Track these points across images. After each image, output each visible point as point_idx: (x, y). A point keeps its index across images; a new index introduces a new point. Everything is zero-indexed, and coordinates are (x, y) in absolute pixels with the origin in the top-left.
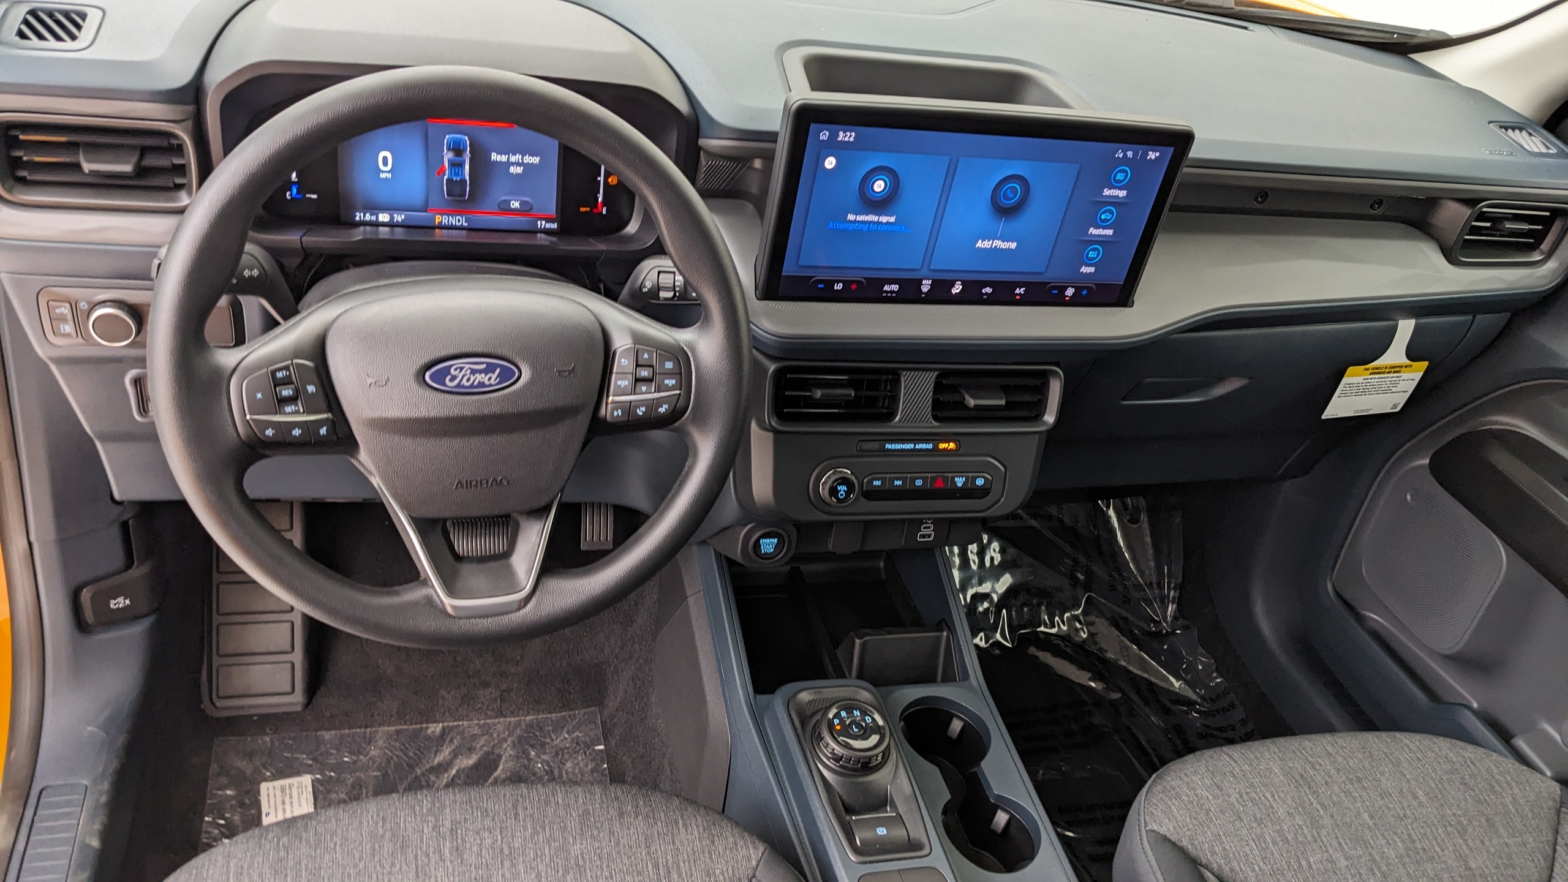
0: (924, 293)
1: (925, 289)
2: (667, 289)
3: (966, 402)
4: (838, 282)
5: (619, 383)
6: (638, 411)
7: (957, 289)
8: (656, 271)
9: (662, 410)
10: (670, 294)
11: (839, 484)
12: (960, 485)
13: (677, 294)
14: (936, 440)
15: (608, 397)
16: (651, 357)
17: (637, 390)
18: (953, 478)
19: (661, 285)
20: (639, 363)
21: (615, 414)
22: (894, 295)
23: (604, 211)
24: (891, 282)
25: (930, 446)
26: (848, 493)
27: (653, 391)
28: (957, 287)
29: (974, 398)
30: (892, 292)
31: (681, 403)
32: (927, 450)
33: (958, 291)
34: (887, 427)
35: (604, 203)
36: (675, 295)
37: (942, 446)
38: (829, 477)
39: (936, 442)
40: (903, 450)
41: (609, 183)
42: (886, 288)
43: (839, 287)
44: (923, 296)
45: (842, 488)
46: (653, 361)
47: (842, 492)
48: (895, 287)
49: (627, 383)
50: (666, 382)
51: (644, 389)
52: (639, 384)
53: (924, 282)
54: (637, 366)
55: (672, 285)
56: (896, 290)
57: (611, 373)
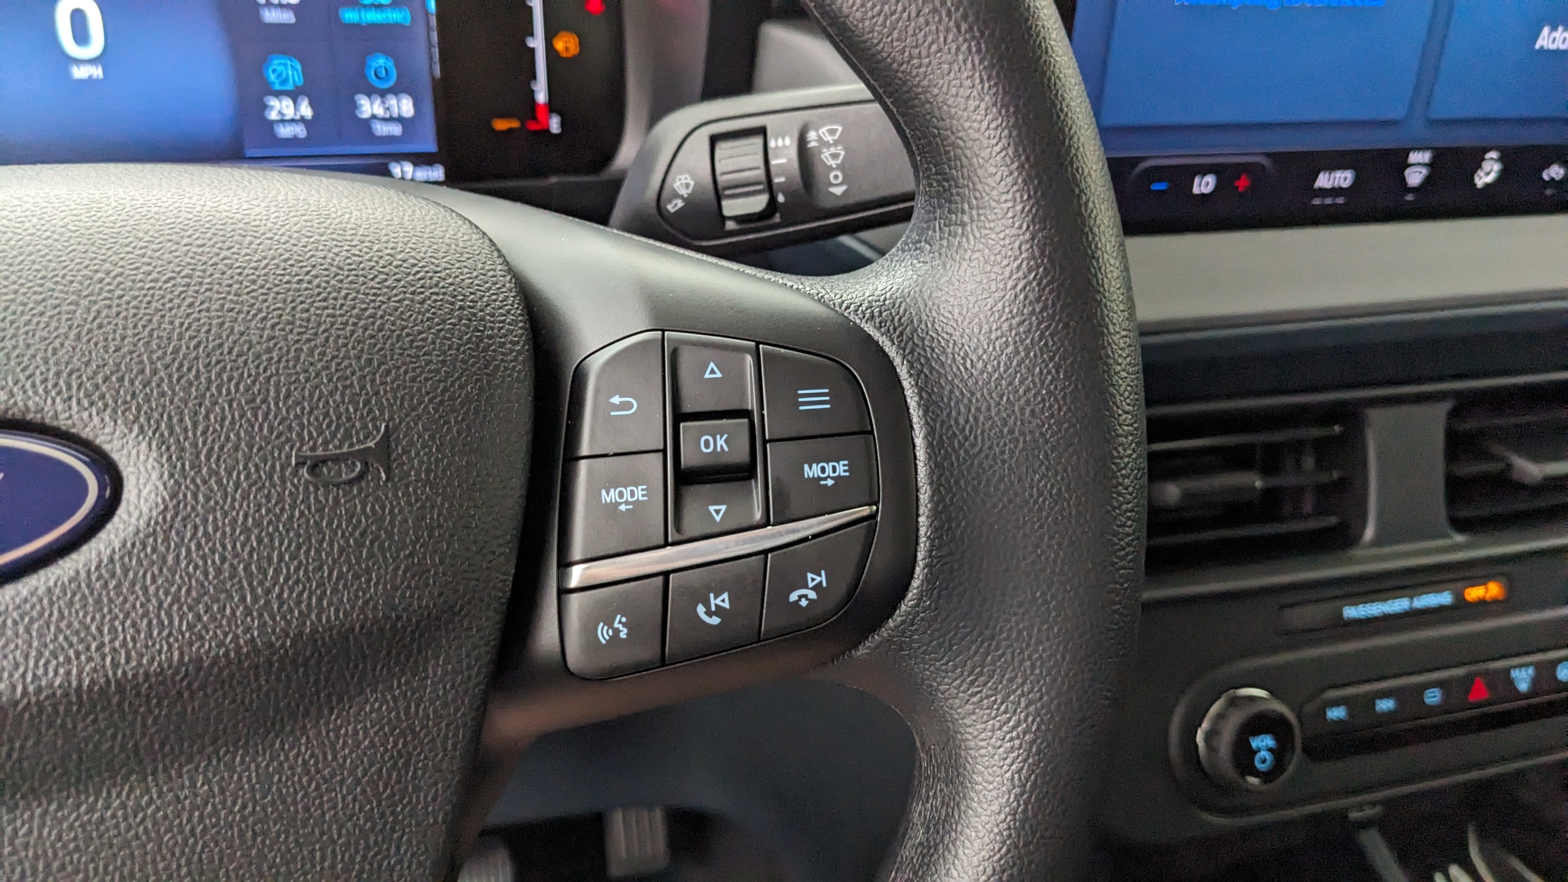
0: (1414, 190)
1: (1415, 177)
2: (742, 188)
3: (1515, 476)
4: (1204, 170)
5: (610, 496)
6: (701, 609)
7: (1488, 173)
8: (700, 142)
9: (803, 596)
10: (757, 203)
11: (1256, 733)
12: (1523, 686)
13: (781, 198)
14: (1457, 580)
15: (565, 564)
16: (733, 377)
17: (692, 523)
18: (1507, 671)
19: (722, 179)
20: (688, 407)
21: (603, 634)
22: (1340, 200)
23: (555, 125)
24: (1334, 161)
25: (1445, 598)
26: (1280, 754)
27: (758, 515)
28: (1487, 166)
29: (1535, 458)
30: (1336, 192)
31: (880, 558)
32: (1441, 609)
33: (1489, 179)
34: (1352, 561)
35: (552, 107)
36: (773, 200)
37: (1474, 593)
38: (1221, 716)
39: (1459, 584)
40: (1386, 618)
41: (556, 52)
42: (1324, 181)
43: (1204, 185)
44: (1410, 197)
45: (1263, 743)
46: (744, 393)
47: (1264, 754)
48: (1343, 178)
49: (640, 493)
50: (812, 471)
51: (718, 512)
52: (694, 495)
53: (1414, 157)
54: (680, 417)
55: (760, 173)
56: (1346, 185)
57: (571, 458)
